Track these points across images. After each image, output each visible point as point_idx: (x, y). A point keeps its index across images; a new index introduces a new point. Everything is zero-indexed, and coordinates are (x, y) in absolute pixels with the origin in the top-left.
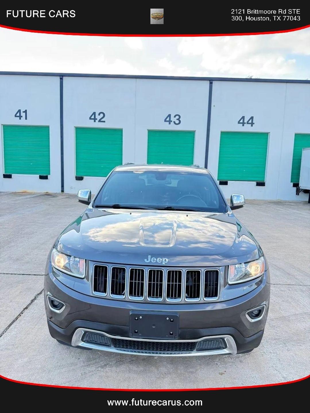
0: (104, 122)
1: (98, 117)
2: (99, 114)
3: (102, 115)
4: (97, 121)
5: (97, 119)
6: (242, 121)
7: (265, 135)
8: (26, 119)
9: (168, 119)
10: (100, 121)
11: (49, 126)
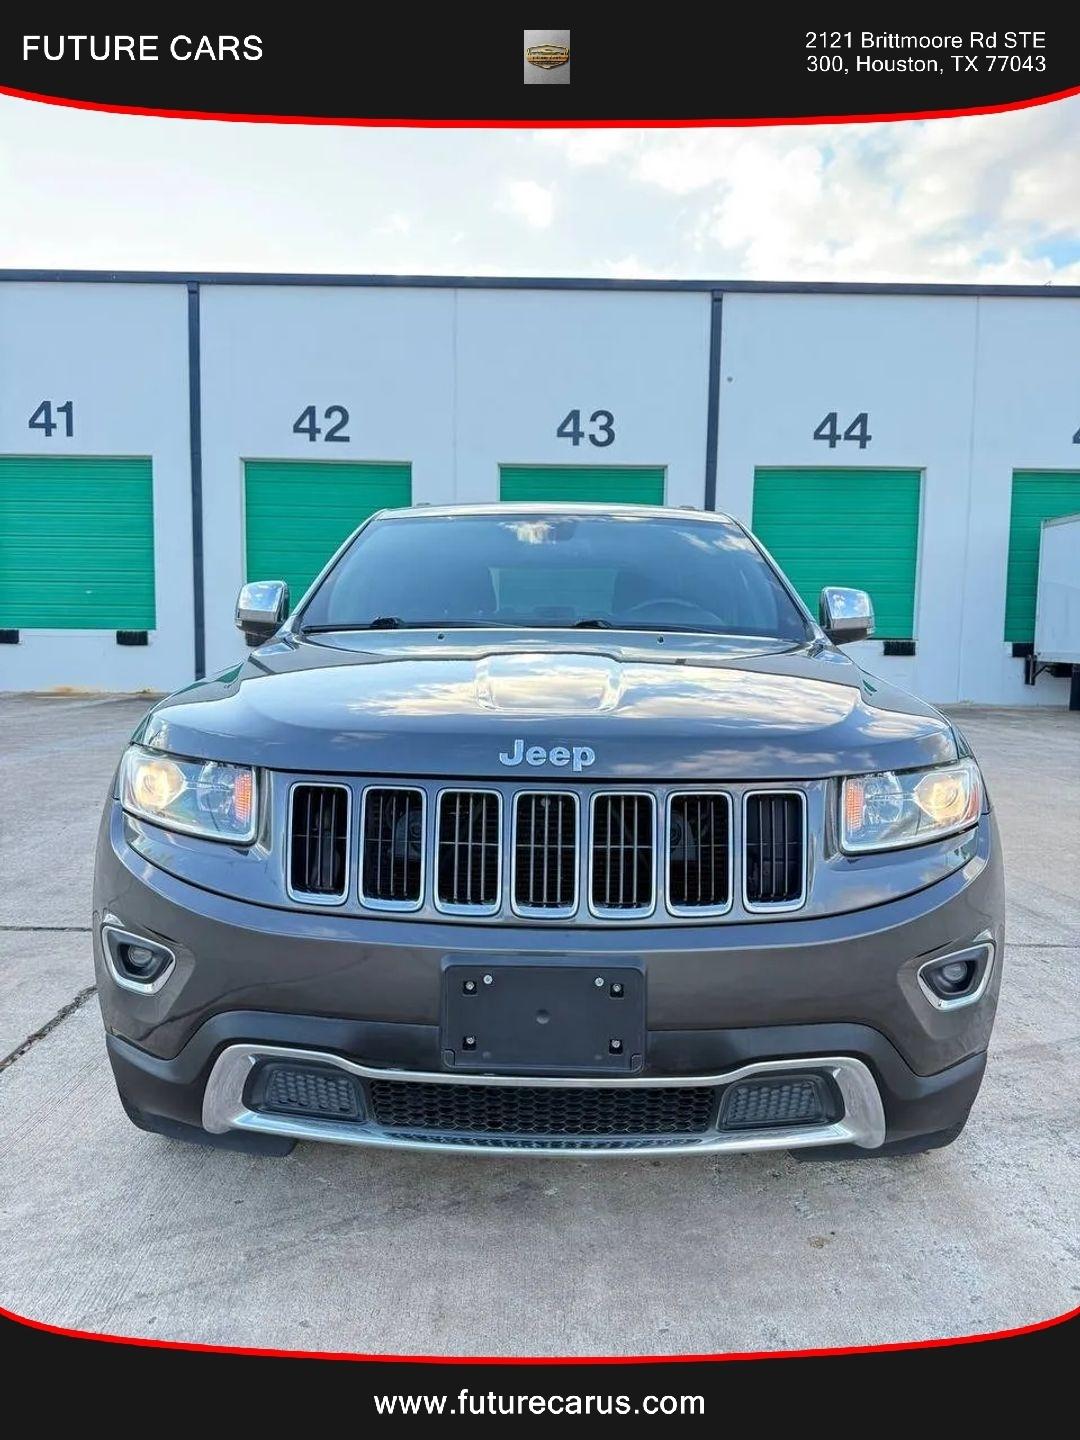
0: (346, 439)
1: (325, 425)
2: (328, 414)
3: (337, 417)
4: (320, 437)
5: (319, 431)
6: (828, 432)
7: (912, 477)
8: (70, 433)
9: (569, 428)
10: (330, 437)
11: (151, 457)
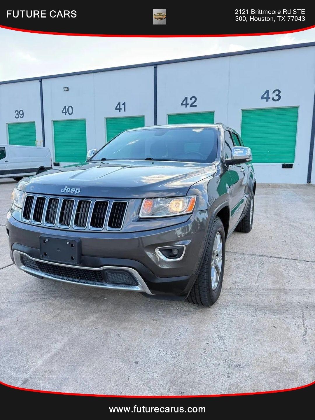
0: (196, 106)
1: (190, 102)
2: (191, 99)
3: (193, 99)
4: (188, 106)
5: (188, 104)
8: (125, 111)
10: (191, 106)
11: (144, 116)
